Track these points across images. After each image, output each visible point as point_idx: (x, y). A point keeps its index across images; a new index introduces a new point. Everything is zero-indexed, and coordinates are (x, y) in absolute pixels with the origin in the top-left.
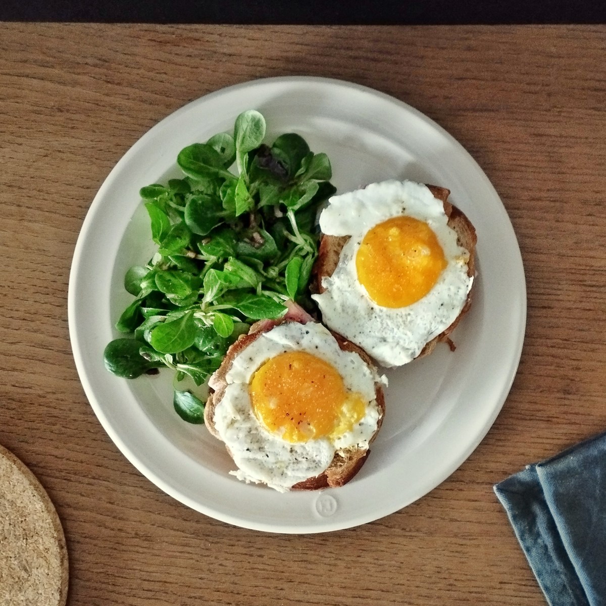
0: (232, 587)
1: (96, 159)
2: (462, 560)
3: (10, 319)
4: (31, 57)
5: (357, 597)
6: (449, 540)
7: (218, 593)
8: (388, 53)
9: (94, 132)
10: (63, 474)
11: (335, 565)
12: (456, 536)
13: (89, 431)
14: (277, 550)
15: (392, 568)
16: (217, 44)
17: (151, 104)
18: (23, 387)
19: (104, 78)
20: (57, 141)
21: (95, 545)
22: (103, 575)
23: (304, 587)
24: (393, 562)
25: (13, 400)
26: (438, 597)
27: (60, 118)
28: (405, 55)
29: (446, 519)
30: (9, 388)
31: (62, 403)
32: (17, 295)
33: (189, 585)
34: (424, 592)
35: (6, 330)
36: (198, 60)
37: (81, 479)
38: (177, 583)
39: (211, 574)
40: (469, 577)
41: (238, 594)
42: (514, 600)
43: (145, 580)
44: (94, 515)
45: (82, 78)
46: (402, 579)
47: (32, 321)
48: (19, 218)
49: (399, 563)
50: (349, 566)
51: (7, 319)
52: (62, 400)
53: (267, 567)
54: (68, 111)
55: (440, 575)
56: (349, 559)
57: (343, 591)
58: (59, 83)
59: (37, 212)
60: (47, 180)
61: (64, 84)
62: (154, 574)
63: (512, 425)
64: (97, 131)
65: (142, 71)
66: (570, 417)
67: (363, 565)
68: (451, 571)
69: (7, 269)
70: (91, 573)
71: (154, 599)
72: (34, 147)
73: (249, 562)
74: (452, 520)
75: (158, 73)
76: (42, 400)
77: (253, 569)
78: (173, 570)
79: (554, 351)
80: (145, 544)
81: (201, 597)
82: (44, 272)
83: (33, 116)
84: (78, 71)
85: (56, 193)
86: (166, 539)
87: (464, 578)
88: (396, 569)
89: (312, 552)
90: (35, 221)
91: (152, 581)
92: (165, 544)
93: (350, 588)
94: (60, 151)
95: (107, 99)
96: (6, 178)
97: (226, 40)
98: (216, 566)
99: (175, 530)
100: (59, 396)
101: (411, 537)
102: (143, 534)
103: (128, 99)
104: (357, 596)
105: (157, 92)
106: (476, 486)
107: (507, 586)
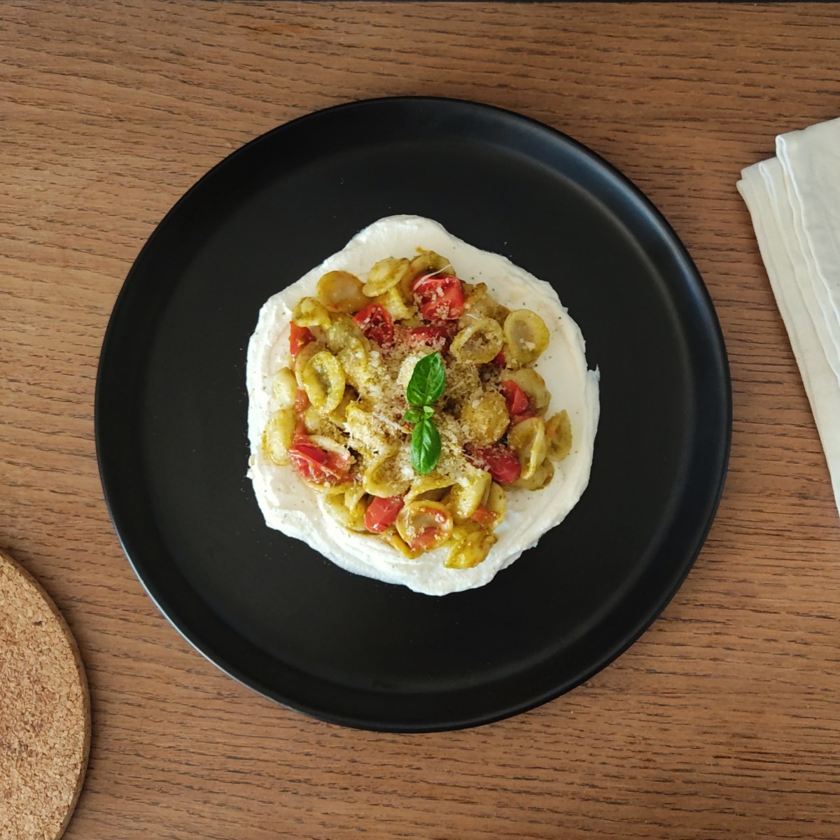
1: (168, 184)
3: (48, 400)
4: (82, 49)
5: (520, 779)
6: (644, 699)
9: (165, 148)
10: (119, 611)
12: (655, 693)
15: (569, 738)
16: (332, 32)
18: (66, 493)
19: (180, 77)
20: (114, 160)
22: (172, 750)
23: (448, 765)
24: (570, 730)
25: (52, 510)
26: (631, 778)
27: (119, 130)
28: (583, 47)
29: (642, 670)
30: (46, 495)
32: (59, 368)
36: (305, 53)
38: (274, 762)
39: (321, 748)
40: (672, 750)
41: (359, 775)
42: (734, 780)
43: (230, 757)
44: (160, 667)
45: (151, 77)
46: (583, 753)
47: (78, 403)
48: (63, 264)
49: (577, 732)
50: (509, 735)
51: (45, 400)
54: (130, 120)
55: (632, 748)
58: (119, 83)
59: (88, 256)
60: (101, 213)
61: (126, 85)
62: (244, 749)
63: (730, 540)
64: (169, 147)
65: (229, 68)
66: (806, 529)
67: (530, 734)
69: (45, 332)
71: (243, 783)
72: (83, 169)
75: (251, 70)
78: (267, 743)
79: (783, 440)
80: (230, 707)
81: (309, 780)
82: (96, 337)
83: (83, 128)
84: (147, 67)
85: (113, 230)
87: (666, 750)
88: (573, 740)
90: (86, 269)
91: (241, 759)
92: (258, 707)
93: (510, 766)
94: (120, 175)
95: (184, 104)
96: (44, 210)
97: (343, 27)
98: (328, 737)
103: (212, 105)
104: (520, 777)
105: (252, 96)
106: (681, 625)
107: (725, 762)
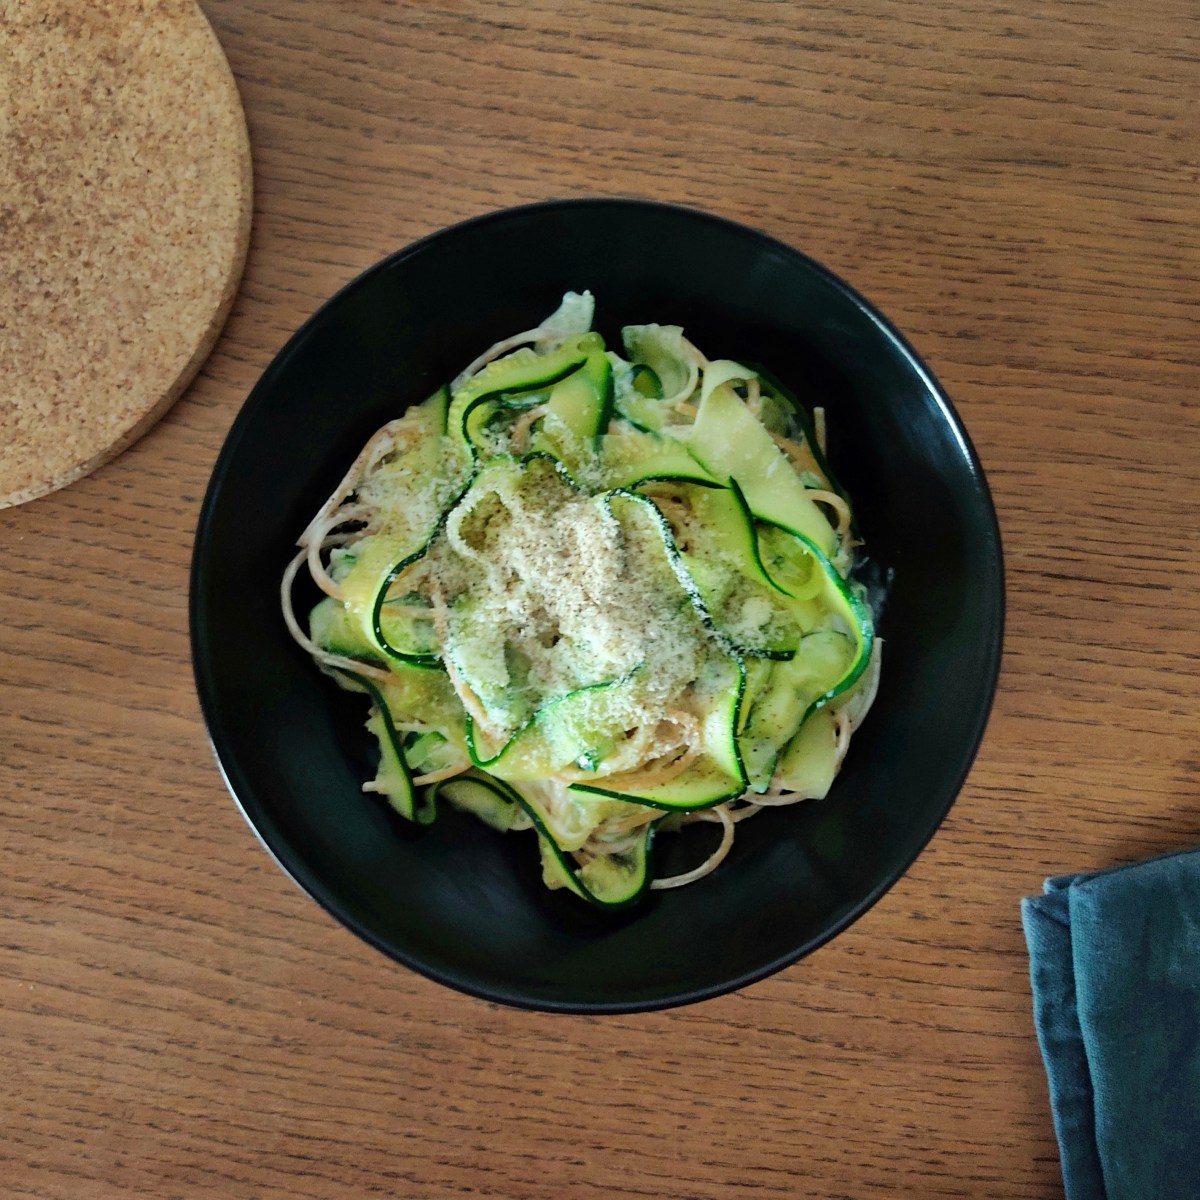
0: (474, 1157)
2: (960, 1112)
7: (445, 1167)
8: (841, 34)
11: (692, 1116)
13: (182, 819)
14: (573, 1081)
17: (330, 125)
21: (189, 1059)
31: (127, 756)
33: (385, 1148)
34: (877, 1176)
35: (11, 598)
37: (162, 919)
52: (129, 752)
53: (549, 1116)
56: (723, 1103)
57: (706, 1171)
68: (936, 1135)
70: (180, 1117)
73: (512, 1104)
74: (940, 1029)
76: (83, 749)
77: (519, 1119)
86: (340, 1052)
89: (647, 1088)
99: (359, 1032)
100: (121, 743)
101: (856, 1062)
102: (291, 1038)
